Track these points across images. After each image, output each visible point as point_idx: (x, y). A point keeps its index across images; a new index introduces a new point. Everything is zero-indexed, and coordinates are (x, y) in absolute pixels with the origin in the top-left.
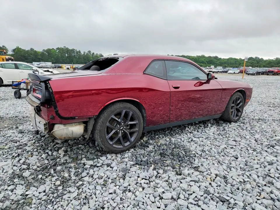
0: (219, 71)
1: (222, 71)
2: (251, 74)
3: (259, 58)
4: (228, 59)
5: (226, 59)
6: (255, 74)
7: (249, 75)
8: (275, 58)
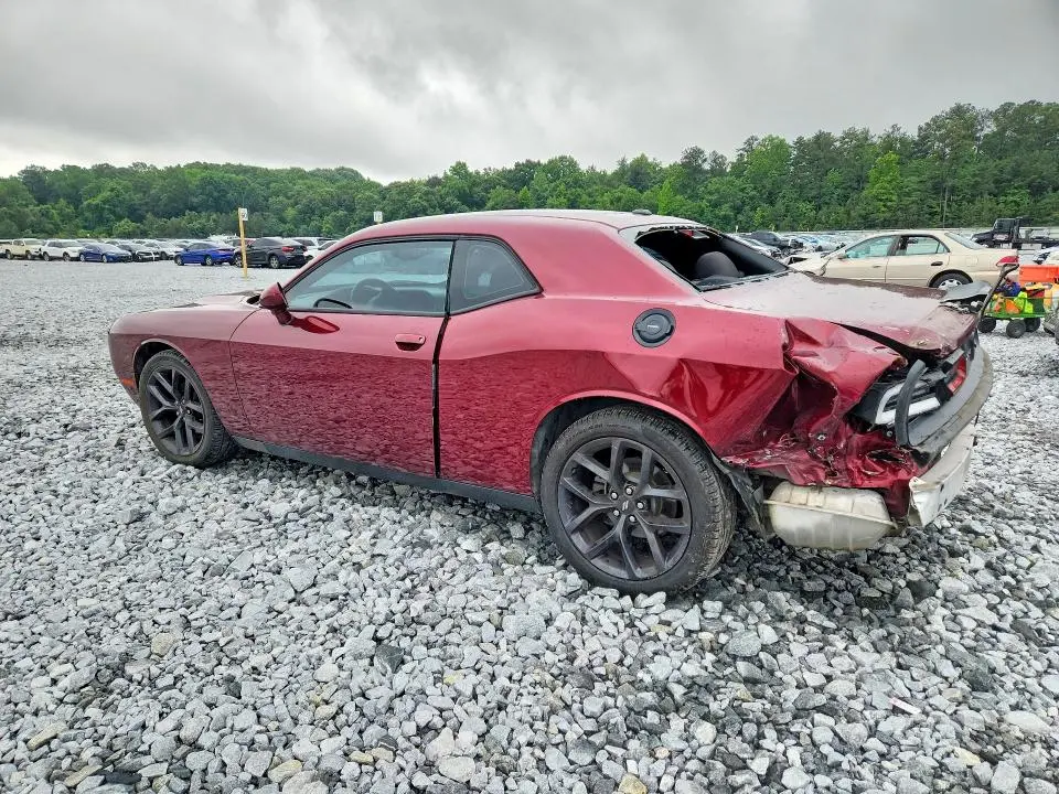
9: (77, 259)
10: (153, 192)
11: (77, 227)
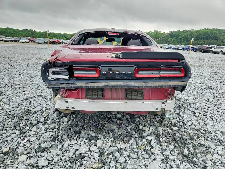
0: (11, 40)
1: (13, 40)
2: (40, 43)
3: (32, 30)
4: (6, 29)
5: (4, 29)
6: (43, 43)
7: (39, 44)
8: (44, 31)
9: (167, 48)
10: (193, 35)
11: (176, 43)
